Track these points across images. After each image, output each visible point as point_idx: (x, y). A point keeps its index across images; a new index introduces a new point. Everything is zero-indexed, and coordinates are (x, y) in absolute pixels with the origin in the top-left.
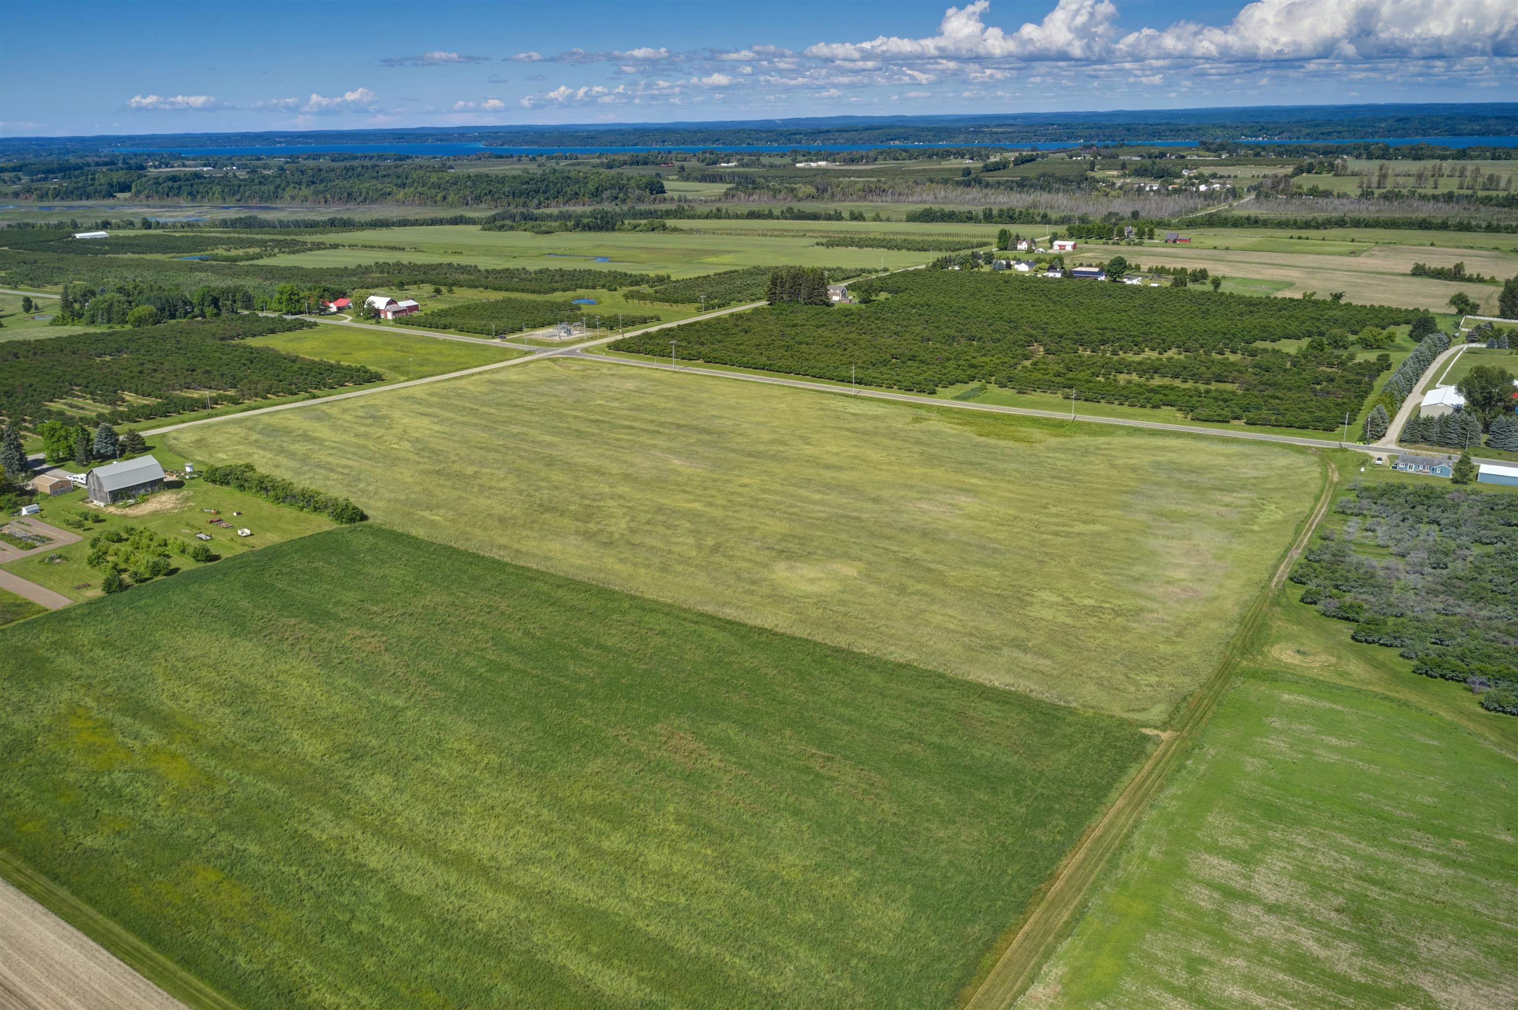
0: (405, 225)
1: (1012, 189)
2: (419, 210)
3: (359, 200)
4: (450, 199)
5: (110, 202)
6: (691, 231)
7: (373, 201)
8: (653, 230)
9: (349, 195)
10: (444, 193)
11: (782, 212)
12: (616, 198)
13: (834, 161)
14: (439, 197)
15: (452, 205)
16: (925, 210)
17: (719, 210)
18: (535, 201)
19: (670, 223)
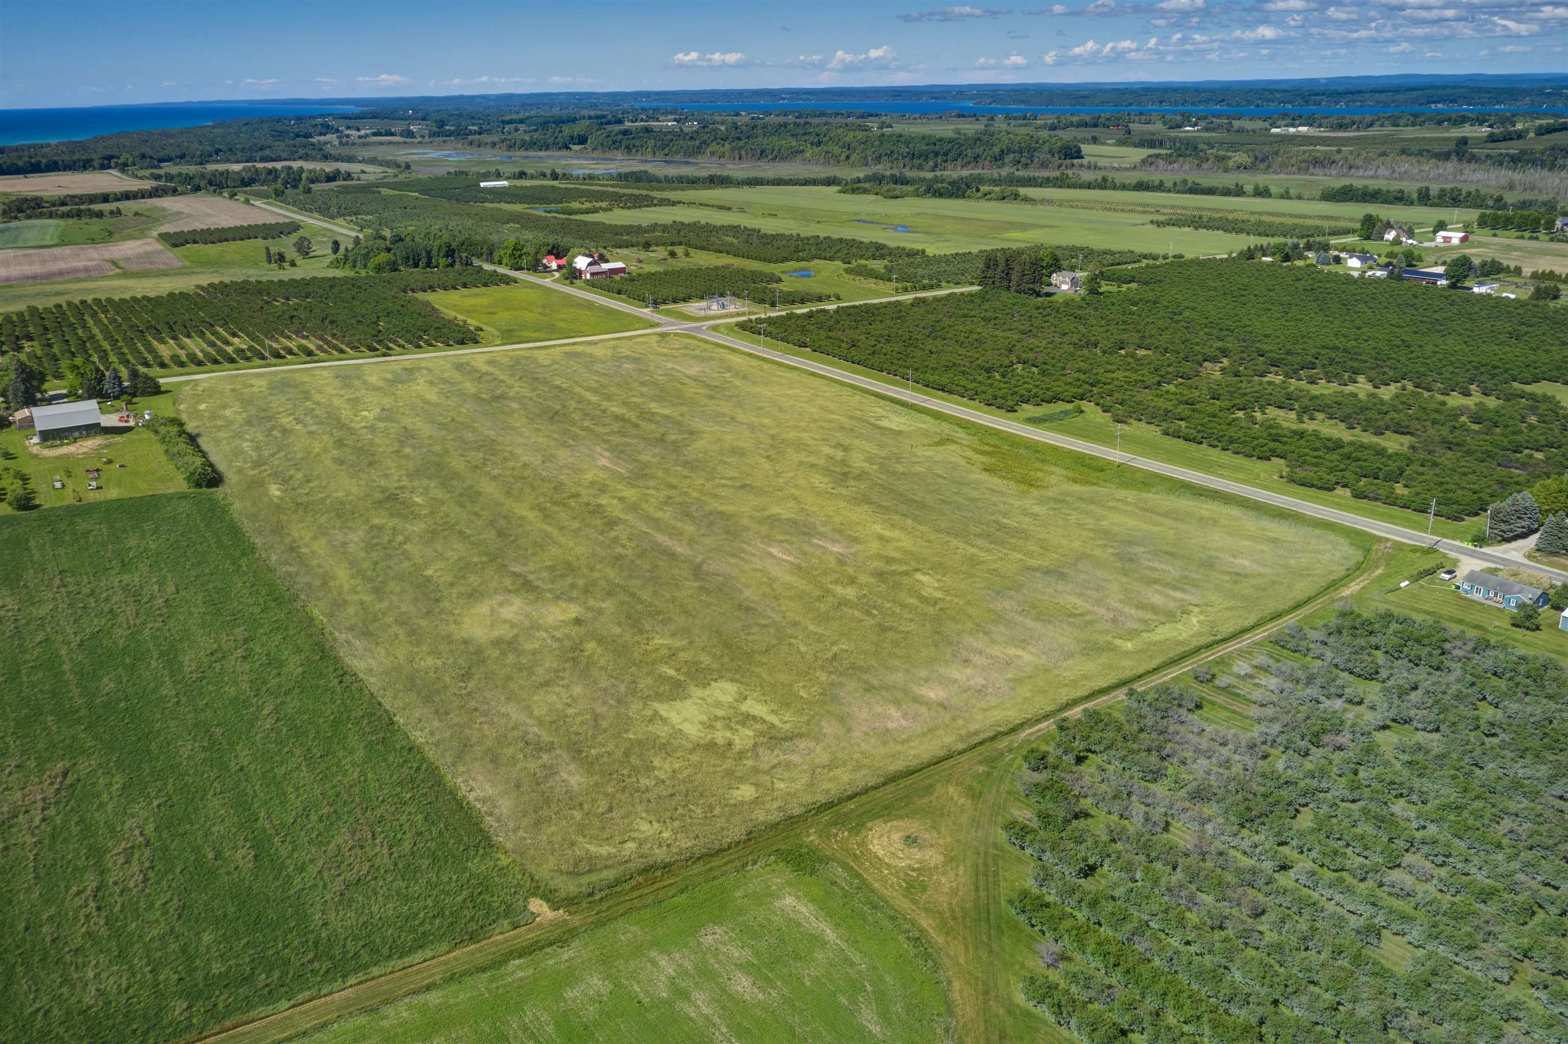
0: (779, 184)
1: (1501, 165)
2: (822, 169)
3: (770, 157)
4: (852, 158)
5: (565, 153)
6: (1044, 201)
7: (783, 159)
8: (1004, 198)
9: (762, 152)
10: (848, 153)
11: (1175, 184)
12: (1019, 162)
13: (1320, 126)
14: (843, 157)
15: (853, 165)
16: (1344, 187)
17: (1104, 179)
18: (931, 163)
19: (1023, 191)
